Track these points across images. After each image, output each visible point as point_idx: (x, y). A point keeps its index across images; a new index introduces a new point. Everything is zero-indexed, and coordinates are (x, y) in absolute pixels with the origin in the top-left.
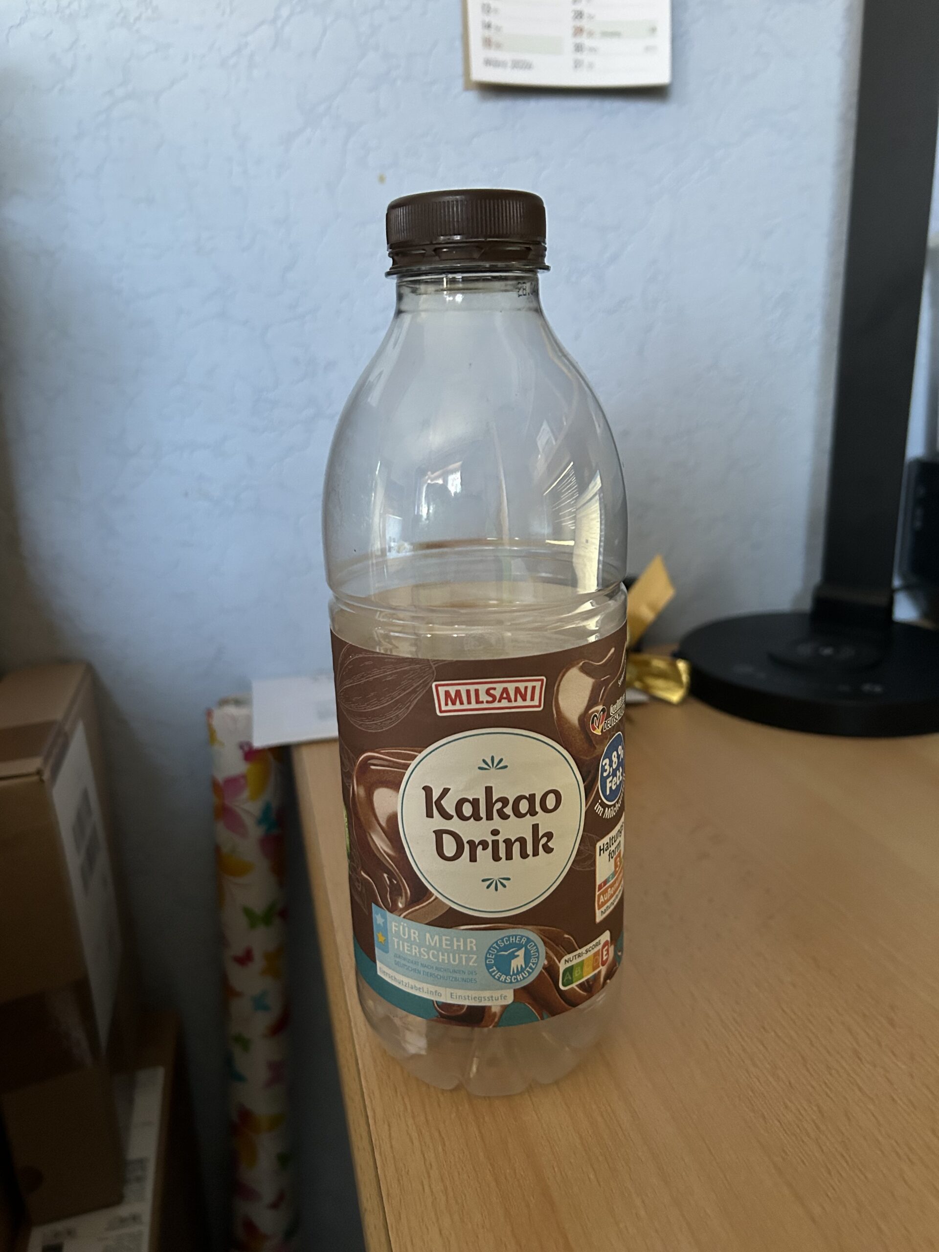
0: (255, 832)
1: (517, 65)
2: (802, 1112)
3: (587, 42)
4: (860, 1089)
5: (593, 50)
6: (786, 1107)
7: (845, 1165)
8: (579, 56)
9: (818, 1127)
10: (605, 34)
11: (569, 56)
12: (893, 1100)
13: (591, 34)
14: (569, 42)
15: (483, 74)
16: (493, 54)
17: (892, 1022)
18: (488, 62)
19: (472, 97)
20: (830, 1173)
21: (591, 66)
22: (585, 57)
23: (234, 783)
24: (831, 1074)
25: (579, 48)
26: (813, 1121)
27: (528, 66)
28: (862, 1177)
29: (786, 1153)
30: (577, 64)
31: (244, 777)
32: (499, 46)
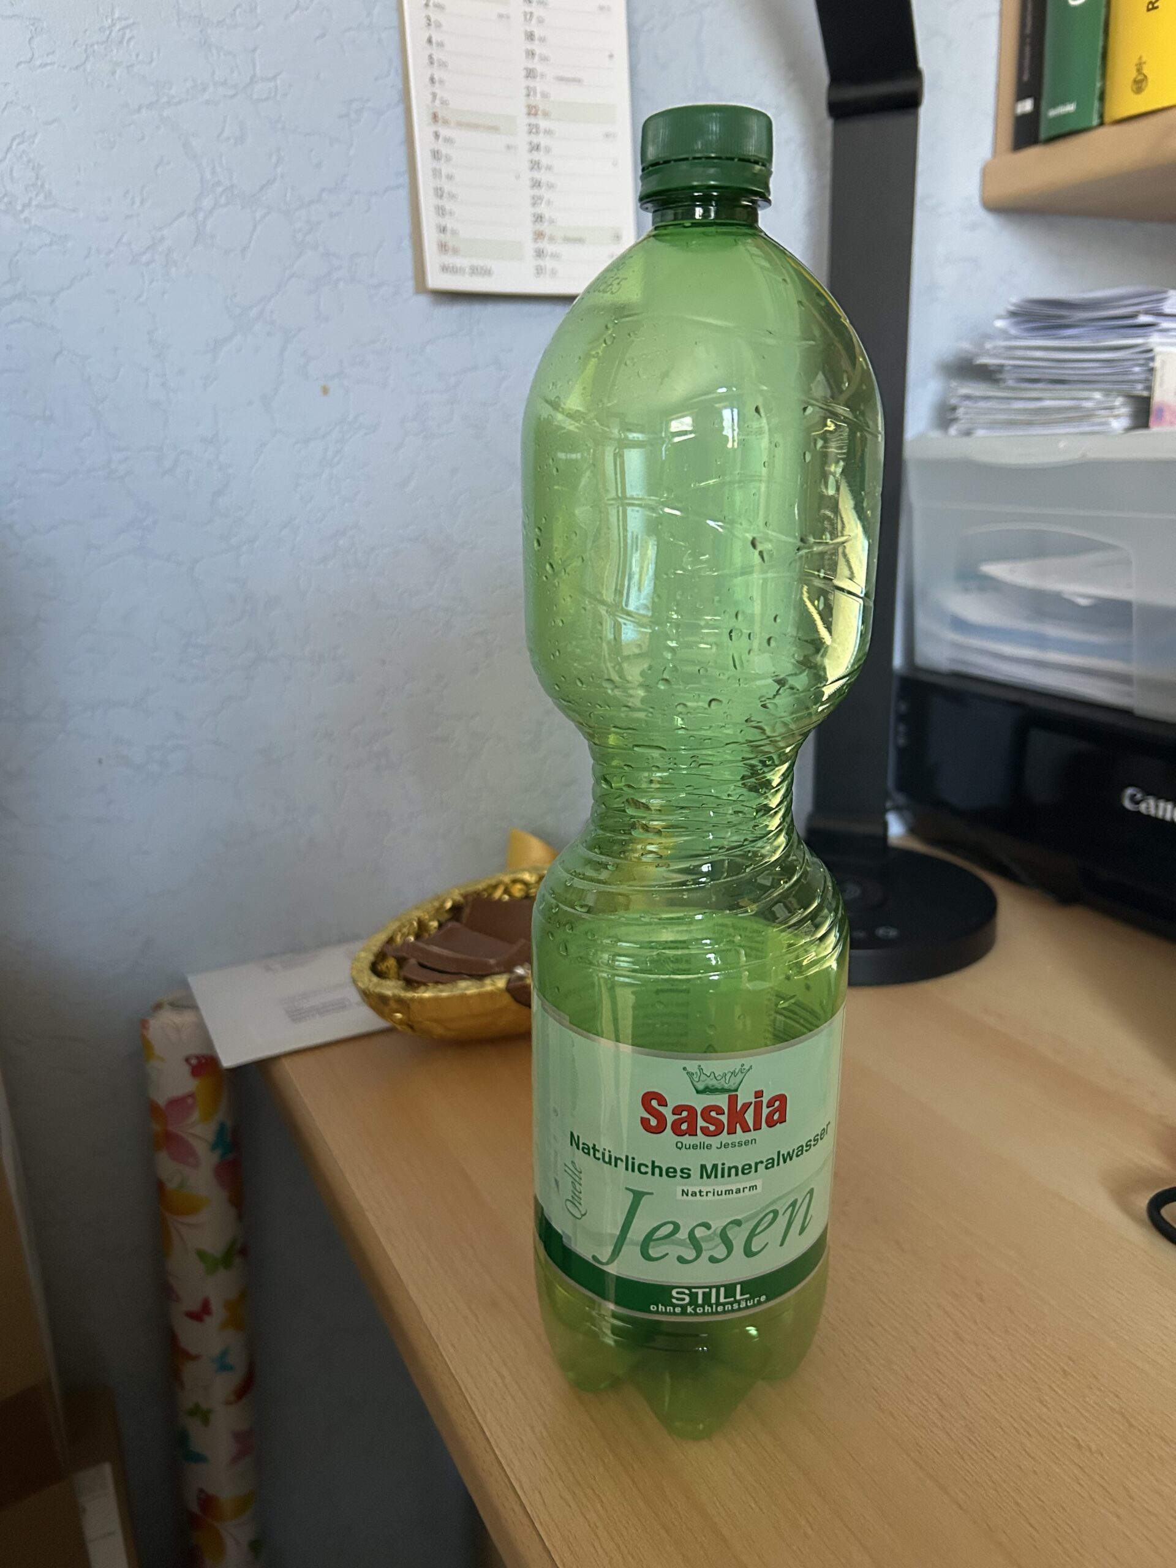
0: (207, 1159)
1: (475, 271)
2: (924, 1402)
3: (550, 248)
4: (968, 1370)
5: (555, 256)
6: (909, 1400)
7: (973, 1447)
8: (541, 262)
9: (942, 1416)
10: (568, 240)
11: (530, 262)
12: (1000, 1376)
13: (552, 239)
14: (530, 247)
15: (437, 280)
16: (450, 260)
17: (981, 1298)
18: (445, 269)
19: (423, 301)
20: (963, 1458)
21: (554, 272)
22: (548, 263)
23: (179, 1104)
24: (940, 1360)
25: (540, 253)
26: (936, 1410)
27: (487, 272)
28: (991, 1457)
29: (921, 1447)
30: (539, 271)
31: (191, 1095)
32: (455, 251)
